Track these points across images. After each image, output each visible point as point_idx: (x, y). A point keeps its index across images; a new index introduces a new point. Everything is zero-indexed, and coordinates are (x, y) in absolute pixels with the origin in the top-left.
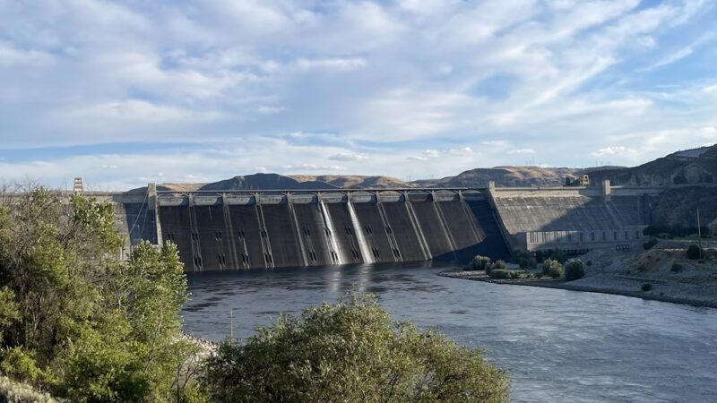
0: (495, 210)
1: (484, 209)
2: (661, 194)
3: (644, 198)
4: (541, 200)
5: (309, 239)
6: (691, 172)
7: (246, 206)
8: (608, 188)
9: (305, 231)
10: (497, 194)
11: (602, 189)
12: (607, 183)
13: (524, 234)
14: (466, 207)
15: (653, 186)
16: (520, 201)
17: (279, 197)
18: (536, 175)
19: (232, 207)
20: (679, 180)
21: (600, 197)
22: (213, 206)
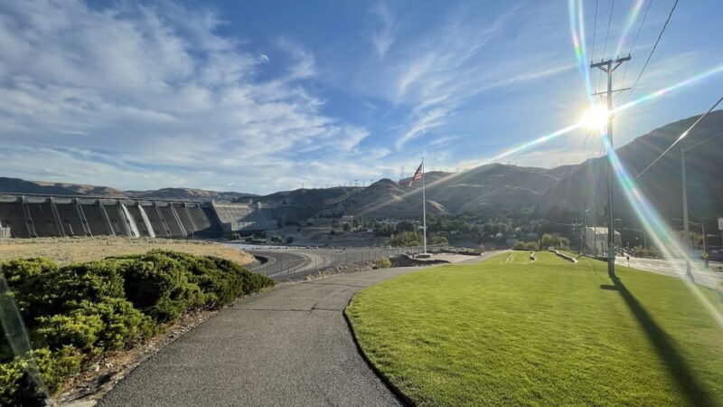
0: (215, 213)
1: (210, 212)
2: (277, 208)
3: (272, 209)
4: (234, 209)
5: (116, 225)
6: (288, 200)
7: (70, 204)
8: (260, 205)
9: (113, 220)
10: (216, 205)
11: (257, 205)
12: (259, 203)
13: (231, 223)
14: (201, 210)
15: (275, 205)
16: (226, 209)
17: (94, 201)
18: (201, 193)
19: (58, 205)
20: (284, 203)
21: (257, 209)
22: (42, 204)
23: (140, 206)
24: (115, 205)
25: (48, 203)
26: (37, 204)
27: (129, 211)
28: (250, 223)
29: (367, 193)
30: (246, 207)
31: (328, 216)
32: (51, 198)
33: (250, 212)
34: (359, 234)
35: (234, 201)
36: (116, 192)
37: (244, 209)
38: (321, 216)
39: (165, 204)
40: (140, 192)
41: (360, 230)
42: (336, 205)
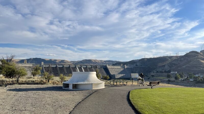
0: (108, 70)
2: (134, 68)
3: (131, 68)
4: (115, 68)
6: (138, 64)
7: (62, 67)
8: (126, 67)
10: (108, 67)
11: (125, 66)
13: (115, 75)
14: (103, 69)
15: (132, 66)
16: (112, 68)
19: (59, 68)
20: (136, 65)
21: (124, 68)
22: (55, 67)
23: (82, 68)
24: (74, 67)
25: (57, 67)
26: (54, 67)
27: (79, 69)
28: (123, 75)
29: (182, 59)
30: (119, 67)
31: (162, 72)
32: (57, 65)
33: (122, 70)
34: (185, 81)
35: (113, 65)
36: (68, 62)
37: (119, 68)
38: (157, 72)
39: (90, 67)
40: (75, 62)
41: (185, 80)
42: (164, 66)
